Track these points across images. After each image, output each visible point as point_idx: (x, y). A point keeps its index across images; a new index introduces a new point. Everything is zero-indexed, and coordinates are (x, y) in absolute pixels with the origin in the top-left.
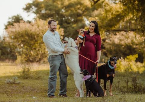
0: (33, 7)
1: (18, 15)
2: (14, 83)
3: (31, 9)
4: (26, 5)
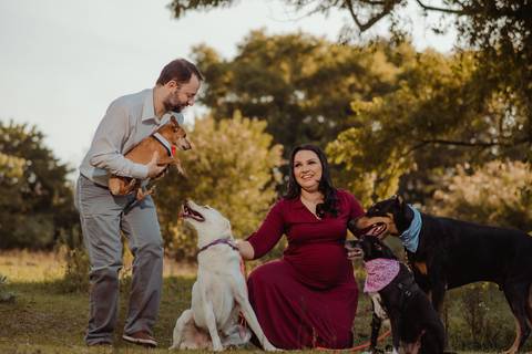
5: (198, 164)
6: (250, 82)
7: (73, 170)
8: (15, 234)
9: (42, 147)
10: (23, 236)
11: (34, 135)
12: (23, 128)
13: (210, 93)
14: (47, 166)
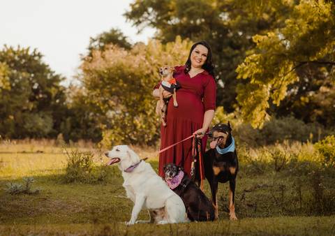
0: (150, 10)
1: (113, 31)
2: (26, 192)
3: (145, 15)
4: (132, 6)
5: (152, 76)
6: (188, 10)
7: (64, 79)
8: (26, 127)
9: (41, 63)
10: (31, 128)
11: (35, 55)
12: (28, 50)
13: (159, 18)
14: (46, 76)
